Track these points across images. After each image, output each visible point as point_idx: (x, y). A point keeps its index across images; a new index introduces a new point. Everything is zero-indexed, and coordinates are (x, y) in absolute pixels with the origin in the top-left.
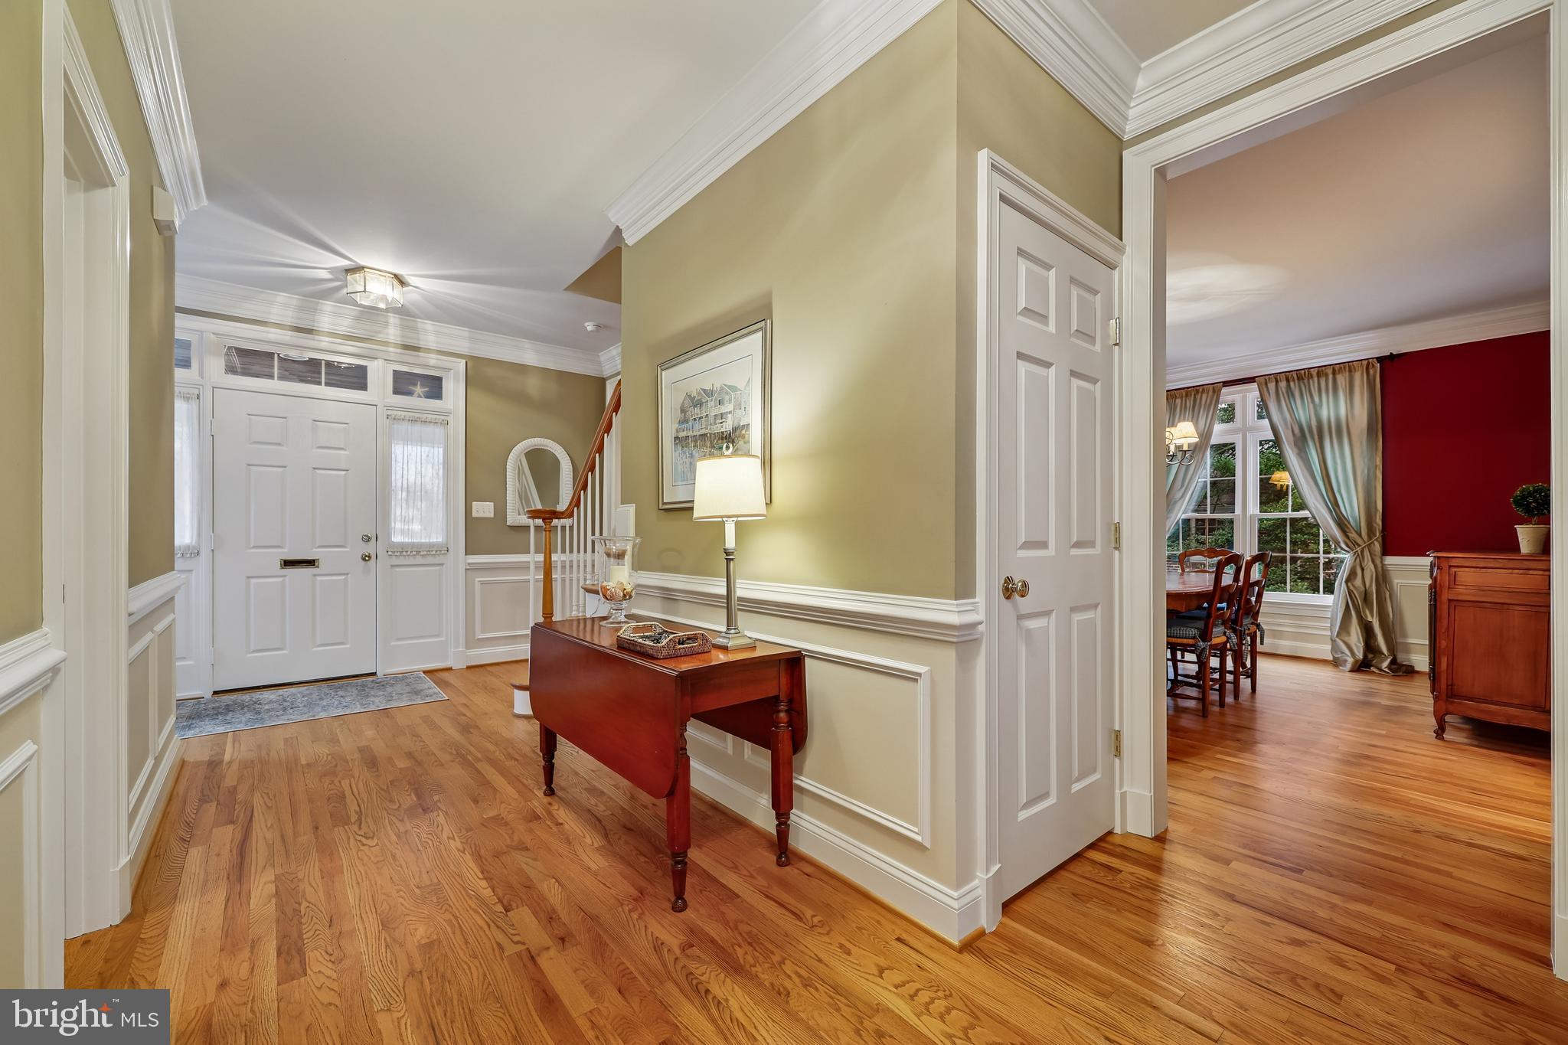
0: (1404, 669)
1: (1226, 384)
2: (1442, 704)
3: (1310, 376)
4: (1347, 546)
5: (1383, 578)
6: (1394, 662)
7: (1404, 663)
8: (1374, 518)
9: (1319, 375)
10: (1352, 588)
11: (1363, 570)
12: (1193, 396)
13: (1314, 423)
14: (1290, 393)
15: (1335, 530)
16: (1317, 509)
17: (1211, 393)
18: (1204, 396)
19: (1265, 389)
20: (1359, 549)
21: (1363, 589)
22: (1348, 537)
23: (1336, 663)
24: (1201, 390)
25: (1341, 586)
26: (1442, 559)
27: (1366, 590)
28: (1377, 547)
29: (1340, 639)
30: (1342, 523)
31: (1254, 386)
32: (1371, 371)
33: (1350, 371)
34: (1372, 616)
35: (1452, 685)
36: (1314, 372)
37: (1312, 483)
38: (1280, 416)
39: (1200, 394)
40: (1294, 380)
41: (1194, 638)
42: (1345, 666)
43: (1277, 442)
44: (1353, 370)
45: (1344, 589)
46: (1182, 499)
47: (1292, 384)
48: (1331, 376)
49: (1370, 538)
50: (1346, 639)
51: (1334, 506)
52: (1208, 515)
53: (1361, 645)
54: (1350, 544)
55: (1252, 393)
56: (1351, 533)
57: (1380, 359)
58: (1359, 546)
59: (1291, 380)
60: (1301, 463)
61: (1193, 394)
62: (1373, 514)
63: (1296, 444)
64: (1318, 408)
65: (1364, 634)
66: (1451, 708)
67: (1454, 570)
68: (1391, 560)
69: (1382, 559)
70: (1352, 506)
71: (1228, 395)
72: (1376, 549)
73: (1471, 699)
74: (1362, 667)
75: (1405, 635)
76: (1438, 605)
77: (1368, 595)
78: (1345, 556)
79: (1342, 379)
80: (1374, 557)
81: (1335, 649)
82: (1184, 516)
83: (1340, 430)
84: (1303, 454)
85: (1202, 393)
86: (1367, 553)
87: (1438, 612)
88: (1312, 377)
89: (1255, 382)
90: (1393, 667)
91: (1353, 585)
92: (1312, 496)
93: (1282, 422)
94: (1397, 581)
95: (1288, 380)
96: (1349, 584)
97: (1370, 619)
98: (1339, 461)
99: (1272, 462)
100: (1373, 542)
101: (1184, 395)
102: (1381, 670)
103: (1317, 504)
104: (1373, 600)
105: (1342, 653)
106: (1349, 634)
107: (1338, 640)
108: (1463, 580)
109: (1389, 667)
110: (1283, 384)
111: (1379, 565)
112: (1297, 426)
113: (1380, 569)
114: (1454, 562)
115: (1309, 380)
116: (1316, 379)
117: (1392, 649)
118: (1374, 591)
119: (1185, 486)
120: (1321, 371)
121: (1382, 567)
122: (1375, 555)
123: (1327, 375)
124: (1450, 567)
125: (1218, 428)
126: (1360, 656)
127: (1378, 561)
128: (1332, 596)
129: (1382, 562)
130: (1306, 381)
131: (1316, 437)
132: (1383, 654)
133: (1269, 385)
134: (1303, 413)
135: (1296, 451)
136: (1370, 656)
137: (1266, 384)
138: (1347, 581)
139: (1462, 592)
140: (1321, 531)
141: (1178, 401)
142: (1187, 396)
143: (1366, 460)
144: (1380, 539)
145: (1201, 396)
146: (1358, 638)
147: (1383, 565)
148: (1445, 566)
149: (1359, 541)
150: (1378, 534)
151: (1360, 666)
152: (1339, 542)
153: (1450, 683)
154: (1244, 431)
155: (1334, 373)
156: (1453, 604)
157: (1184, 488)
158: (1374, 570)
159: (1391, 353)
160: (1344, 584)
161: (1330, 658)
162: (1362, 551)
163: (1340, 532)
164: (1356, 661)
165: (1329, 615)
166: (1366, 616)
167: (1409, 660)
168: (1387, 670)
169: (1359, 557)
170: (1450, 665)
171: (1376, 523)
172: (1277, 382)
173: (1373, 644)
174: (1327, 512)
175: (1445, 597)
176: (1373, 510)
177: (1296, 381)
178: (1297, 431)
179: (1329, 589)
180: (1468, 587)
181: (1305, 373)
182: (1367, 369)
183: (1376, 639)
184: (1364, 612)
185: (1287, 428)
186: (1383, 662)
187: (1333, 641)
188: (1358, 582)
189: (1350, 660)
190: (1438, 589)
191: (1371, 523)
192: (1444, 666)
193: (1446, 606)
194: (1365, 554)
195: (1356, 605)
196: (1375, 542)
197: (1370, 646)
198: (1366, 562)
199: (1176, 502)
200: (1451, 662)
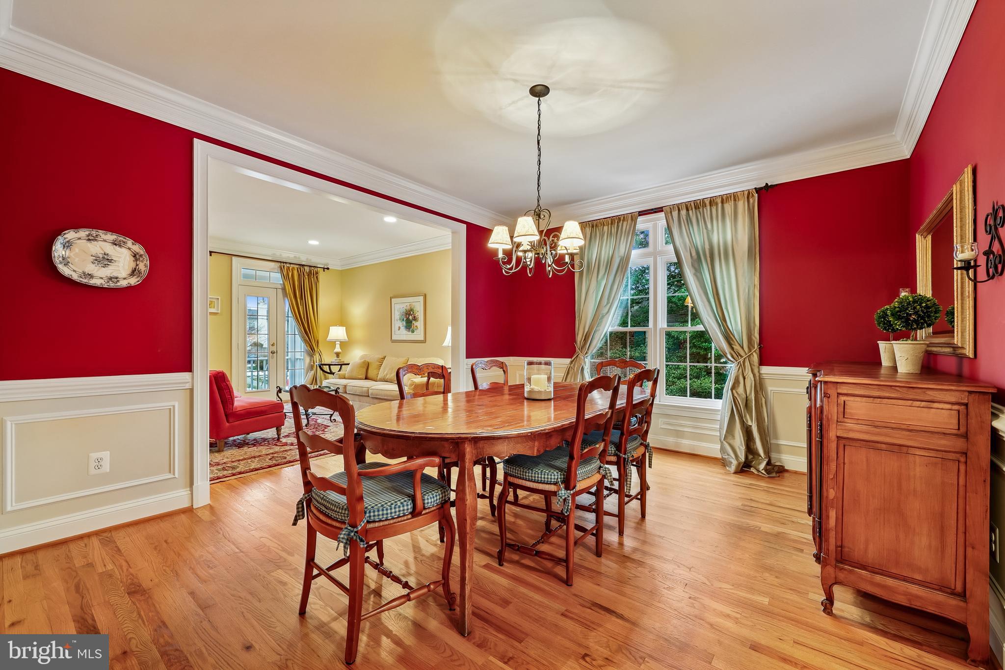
0: (776, 469)
1: (642, 213)
2: (830, 570)
3: (705, 205)
4: (733, 357)
5: (760, 386)
6: (769, 463)
7: (777, 464)
8: (753, 333)
9: (711, 205)
10: (736, 395)
11: (744, 378)
12: (616, 224)
13: (707, 247)
14: (689, 220)
15: (724, 345)
16: (709, 323)
17: (629, 221)
18: (625, 223)
19: (670, 217)
20: (741, 360)
21: (744, 396)
22: (733, 349)
23: (723, 463)
24: (622, 218)
25: (728, 393)
26: (830, 385)
27: (747, 397)
28: (756, 358)
29: (727, 442)
30: (728, 337)
31: (662, 215)
32: (751, 200)
33: (735, 200)
34: (752, 422)
35: (841, 547)
36: (707, 202)
37: (705, 300)
38: (681, 241)
39: (621, 222)
40: (692, 209)
41: (555, 484)
42: (730, 467)
43: (679, 264)
44: (737, 200)
45: (730, 396)
46: (608, 314)
47: (690, 212)
48: (720, 205)
49: (750, 350)
50: (731, 442)
51: (722, 321)
52: (629, 329)
53: (743, 448)
54: (735, 355)
55: (660, 220)
56: (735, 345)
57: (758, 190)
58: (742, 357)
59: (690, 209)
60: (697, 283)
61: (616, 221)
62: (752, 328)
63: (693, 266)
64: (710, 234)
65: (746, 438)
66: (841, 576)
67: (843, 398)
68: (765, 370)
69: (759, 368)
70: (737, 323)
71: (642, 223)
72: (755, 360)
73: (864, 567)
74: (744, 468)
75: (776, 438)
76: (825, 441)
77: (748, 402)
78: (731, 365)
79: (729, 207)
80: (753, 367)
81: (723, 449)
82: (610, 329)
83: (727, 253)
84: (698, 274)
85: (623, 221)
86: (747, 363)
87: (825, 451)
88: (705, 206)
89: (662, 211)
90: (769, 467)
91: (737, 392)
92: (706, 312)
93: (682, 245)
94: (770, 388)
95: (687, 210)
96: (734, 391)
97: (750, 423)
98: (726, 280)
99: (676, 280)
100: (752, 353)
101: (610, 223)
102: (758, 471)
103: (708, 318)
104: (752, 406)
105: (728, 455)
106: (733, 436)
107: (724, 442)
108: (852, 411)
109: (765, 469)
110: (684, 212)
111: (757, 375)
112: (694, 251)
113: (758, 378)
114: (843, 390)
115: (703, 209)
116: (708, 207)
117: (767, 452)
118: (753, 398)
119: (611, 302)
120: (712, 202)
121: (759, 376)
122: (754, 365)
123: (717, 204)
124: (839, 394)
125: (635, 253)
126: (742, 458)
127: (756, 371)
128: (721, 401)
129: (759, 372)
130: (701, 210)
131: (709, 259)
132: (761, 456)
133: (673, 213)
134: (699, 239)
135: (693, 271)
136: (750, 457)
137: (671, 212)
138: (732, 390)
139: (853, 429)
140: (713, 345)
141: (606, 228)
142: (612, 223)
143: (747, 280)
144: (758, 351)
145: (623, 223)
146: (741, 442)
147: (760, 374)
148: (832, 392)
149: (742, 353)
150: (756, 347)
151: (743, 466)
152: (726, 353)
153: (839, 544)
154: (655, 254)
155: (722, 202)
156: (842, 442)
157: (610, 304)
158: (753, 379)
159: (767, 184)
160: (730, 391)
161: (719, 456)
162: (744, 362)
163: (727, 343)
164: (739, 464)
165: (719, 418)
166: (747, 421)
167: (780, 460)
168: (763, 472)
169: (742, 366)
170: (840, 520)
171: (754, 336)
172: (679, 210)
173: (752, 447)
174: (717, 326)
175: (833, 433)
176: (752, 325)
177: (694, 209)
178: (694, 254)
179: (719, 396)
180: (860, 422)
181: (700, 202)
182: (748, 198)
183: (755, 443)
184: (745, 416)
185: (687, 251)
186: (760, 464)
187: (722, 443)
188: (741, 389)
189: (735, 462)
190: (824, 422)
191: (751, 336)
192: (832, 522)
193: (833, 446)
194: (746, 364)
195: (739, 410)
196: (754, 354)
197: (750, 449)
198: (747, 373)
199: (603, 317)
200: (840, 517)
